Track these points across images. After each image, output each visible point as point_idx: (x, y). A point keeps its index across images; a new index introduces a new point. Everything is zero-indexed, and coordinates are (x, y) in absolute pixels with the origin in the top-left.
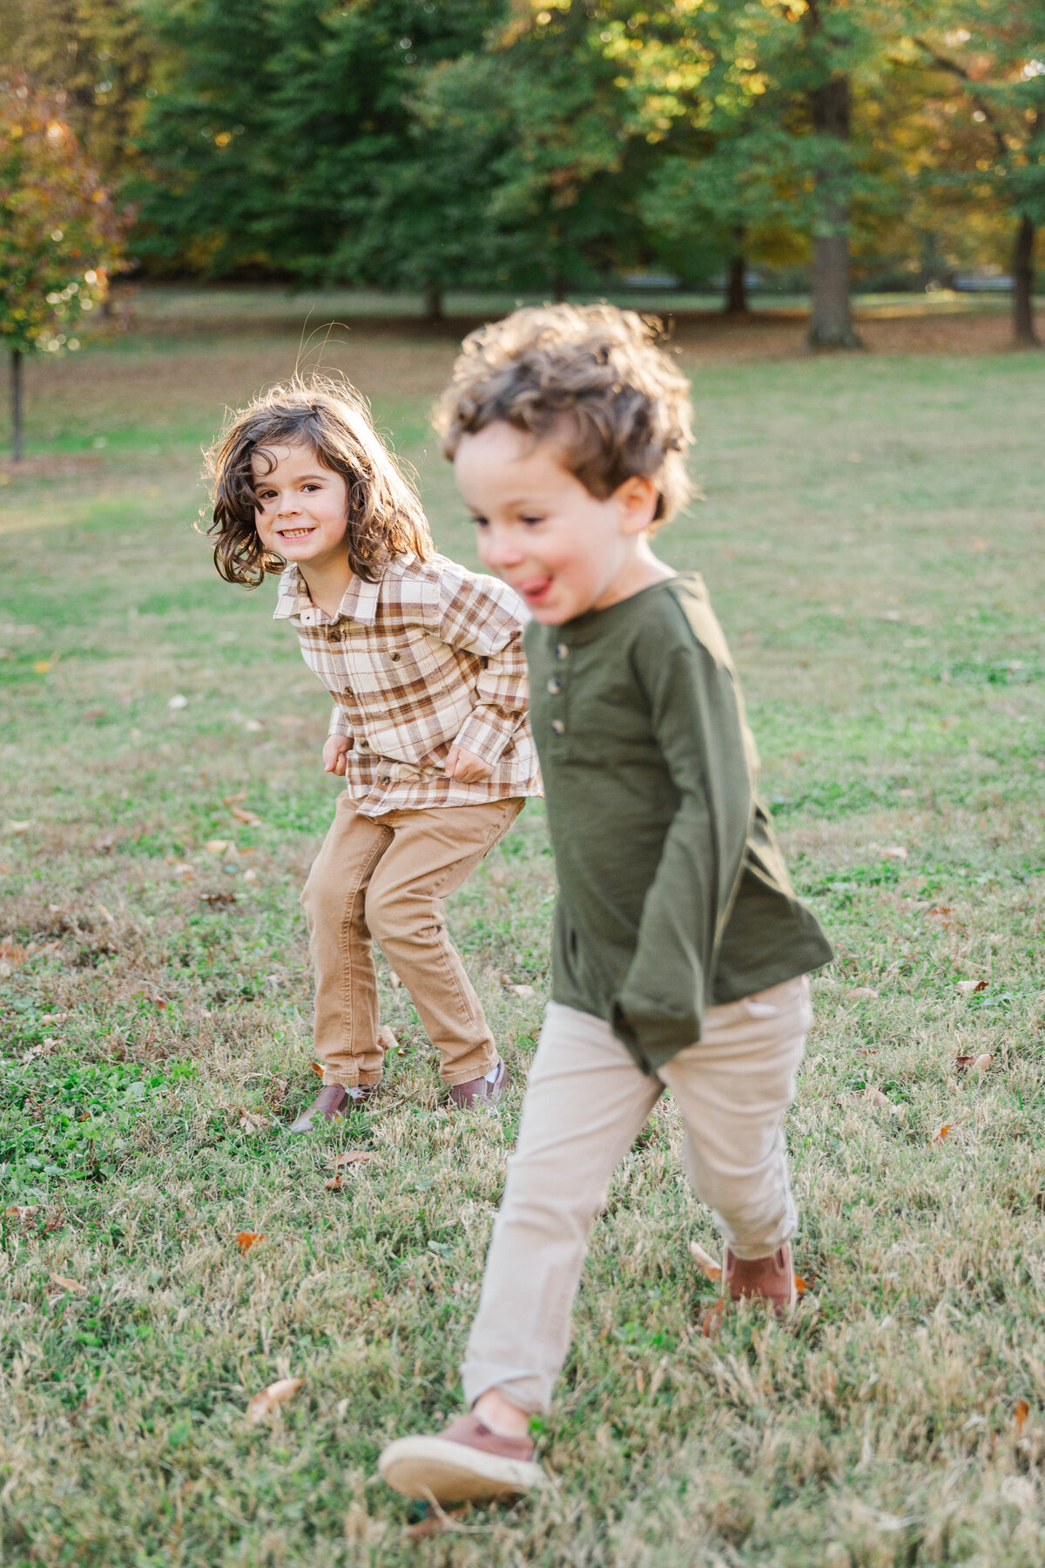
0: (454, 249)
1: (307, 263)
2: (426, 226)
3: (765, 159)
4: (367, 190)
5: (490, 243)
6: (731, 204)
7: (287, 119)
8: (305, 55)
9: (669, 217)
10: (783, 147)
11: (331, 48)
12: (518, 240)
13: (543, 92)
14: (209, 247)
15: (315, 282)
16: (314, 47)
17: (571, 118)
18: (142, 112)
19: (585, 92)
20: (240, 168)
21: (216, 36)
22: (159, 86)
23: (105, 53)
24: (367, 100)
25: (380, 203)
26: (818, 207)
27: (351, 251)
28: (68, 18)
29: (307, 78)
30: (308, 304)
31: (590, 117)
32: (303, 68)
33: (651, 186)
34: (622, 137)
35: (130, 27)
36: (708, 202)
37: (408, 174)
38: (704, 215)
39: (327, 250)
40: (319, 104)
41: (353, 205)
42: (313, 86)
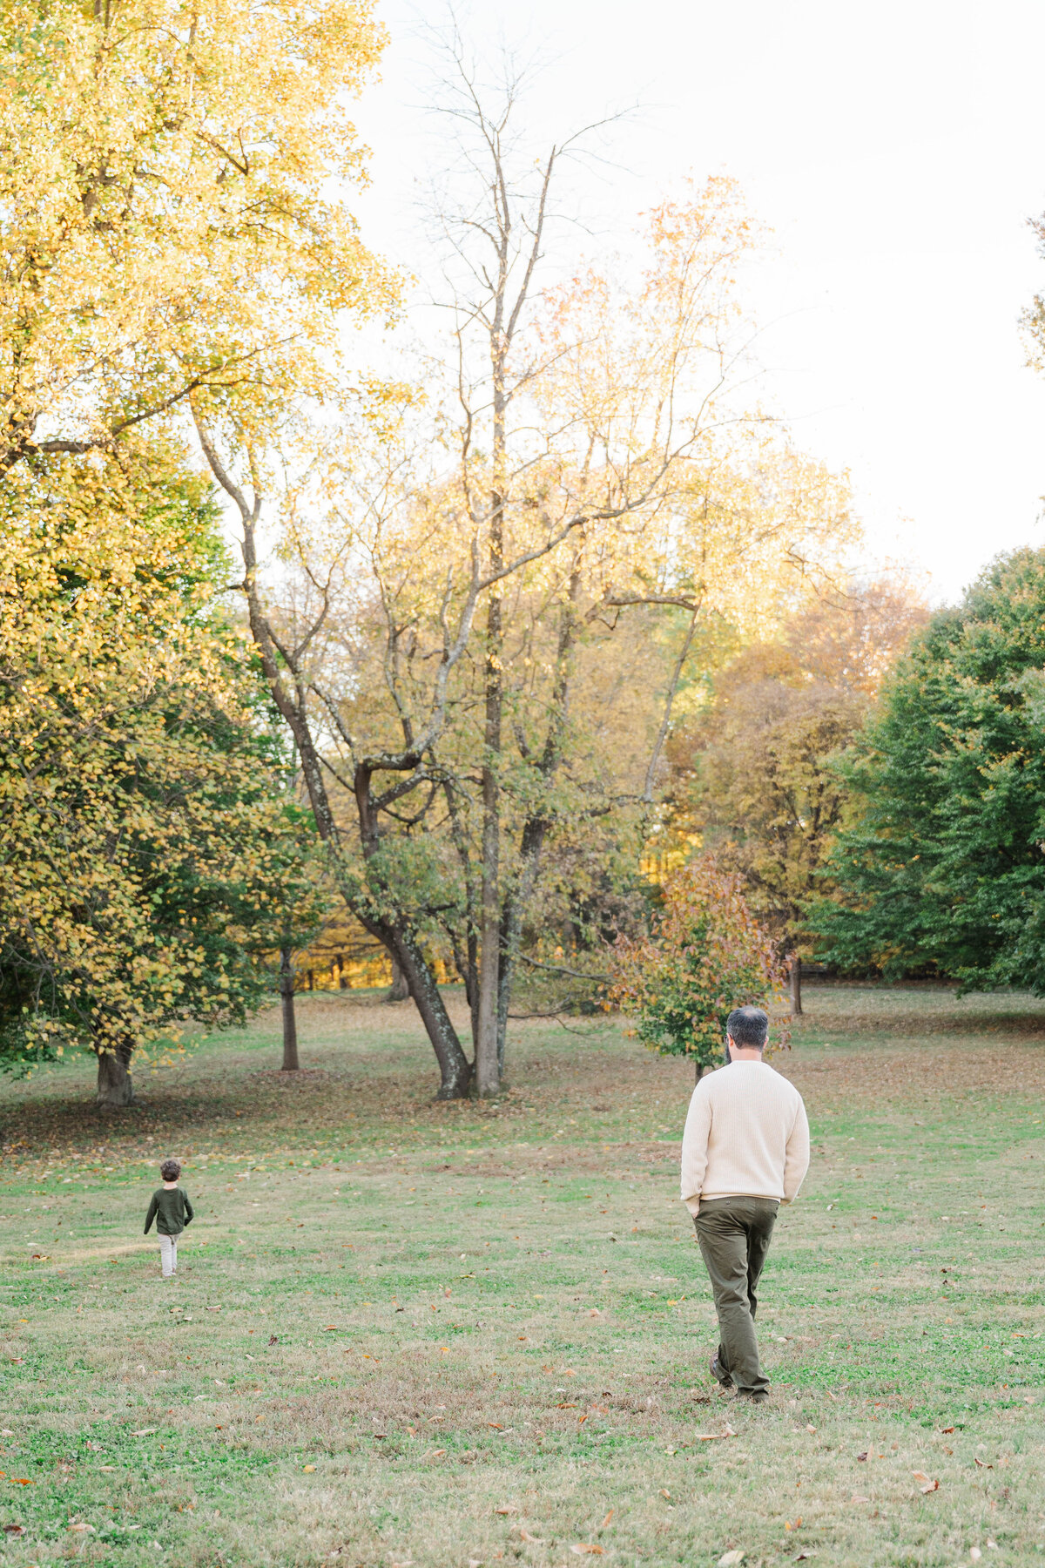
4: (1019, 912)
7: (955, 854)
14: (886, 954)
16: (975, 795)
18: (830, 846)
20: (915, 894)
21: (896, 784)
22: (845, 826)
23: (801, 798)
24: (1021, 836)
28: (771, 772)
29: (967, 820)
32: (966, 811)
35: (822, 779)
40: (979, 839)
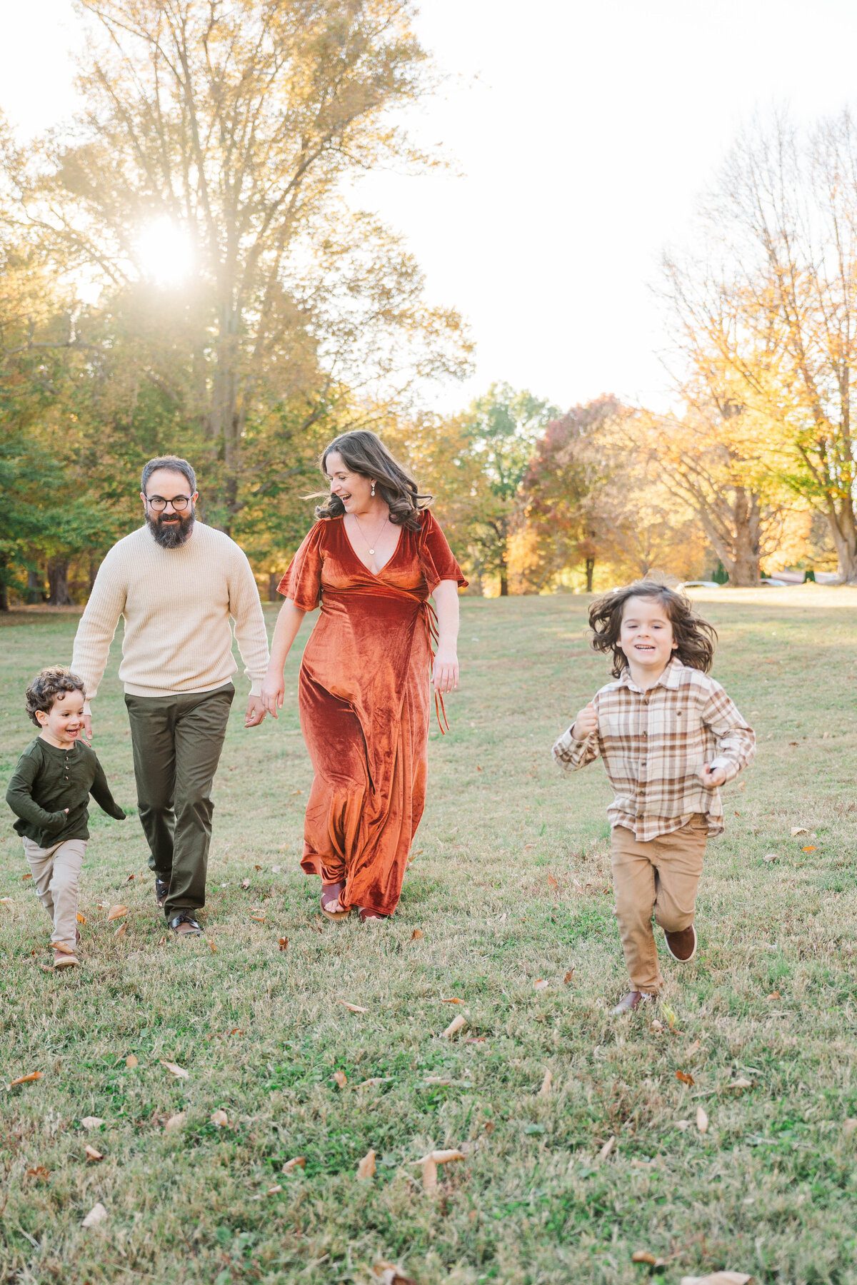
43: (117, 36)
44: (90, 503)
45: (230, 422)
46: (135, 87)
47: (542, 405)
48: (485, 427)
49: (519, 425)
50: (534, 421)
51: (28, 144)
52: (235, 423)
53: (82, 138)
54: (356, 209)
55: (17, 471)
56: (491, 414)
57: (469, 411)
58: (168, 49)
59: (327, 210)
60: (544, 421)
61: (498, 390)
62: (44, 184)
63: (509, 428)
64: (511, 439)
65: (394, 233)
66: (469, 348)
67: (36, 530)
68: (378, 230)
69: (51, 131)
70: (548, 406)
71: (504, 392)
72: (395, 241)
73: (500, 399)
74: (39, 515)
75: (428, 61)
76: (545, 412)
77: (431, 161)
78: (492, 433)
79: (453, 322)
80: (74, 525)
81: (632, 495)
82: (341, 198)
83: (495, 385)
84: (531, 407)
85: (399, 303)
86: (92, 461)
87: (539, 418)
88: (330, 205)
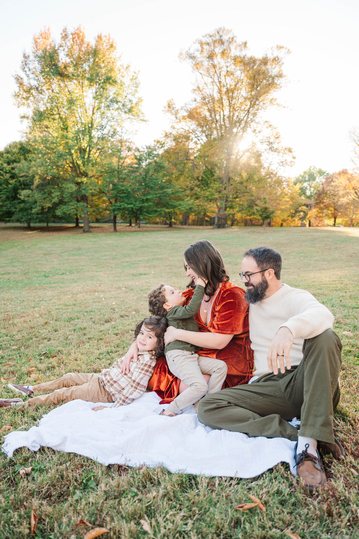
0: (29, 217)
1: (7, 219)
2: (25, 213)
3: (73, 205)
5: (35, 216)
6: (69, 212)
8: (5, 187)
9: (59, 214)
10: (77, 204)
11: (10, 186)
12: (40, 216)
13: (40, 195)
15: (9, 221)
17: (44, 199)
19: (47, 195)
25: (18, 210)
26: (82, 213)
27: (14, 217)
30: (9, 225)
31: (47, 199)
33: (57, 209)
34: (52, 202)
36: (66, 212)
37: (22, 205)
38: (64, 213)
39: (10, 217)
41: (14, 210)
42: (7, 191)
43: (204, 78)
44: (188, 201)
45: (228, 179)
46: (207, 91)
47: (325, 173)
48: (307, 179)
49: (317, 178)
50: (322, 177)
51: (180, 108)
52: (229, 179)
53: (193, 105)
54: (264, 120)
55: (171, 192)
56: (309, 175)
57: (302, 174)
58: (216, 80)
59: (257, 121)
60: (325, 177)
61: (311, 168)
62: (184, 118)
63: (314, 179)
64: (314, 182)
65: (275, 126)
66: (294, 158)
67: (174, 207)
68: (270, 126)
69: (186, 104)
70: (326, 173)
71: (314, 169)
72: (275, 128)
73: (312, 171)
74: (176, 203)
75: (286, 78)
76: (325, 174)
77: (283, 106)
78: (309, 180)
79: (290, 151)
80: (184, 206)
81: (340, 199)
82: (261, 117)
83: (311, 167)
84: (321, 173)
85: (275, 146)
86: (192, 189)
87: (323, 176)
88: (257, 119)
